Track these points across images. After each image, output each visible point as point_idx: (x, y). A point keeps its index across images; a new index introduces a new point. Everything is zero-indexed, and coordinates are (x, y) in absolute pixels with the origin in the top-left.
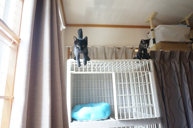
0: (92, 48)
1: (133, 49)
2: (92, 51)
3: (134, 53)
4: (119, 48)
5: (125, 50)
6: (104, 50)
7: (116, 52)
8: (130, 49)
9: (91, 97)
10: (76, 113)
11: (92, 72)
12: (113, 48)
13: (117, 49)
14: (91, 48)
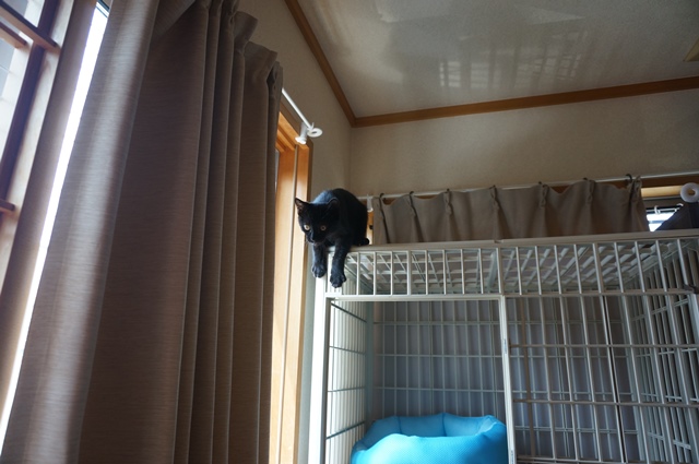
0: (446, 196)
1: (630, 185)
2: (448, 210)
3: (634, 205)
4: (559, 189)
5: (588, 193)
6: (493, 200)
7: (548, 205)
8: (614, 187)
9: (444, 390)
10: (363, 452)
11: (408, 296)
12: (535, 191)
13: (553, 193)
14: (441, 195)
